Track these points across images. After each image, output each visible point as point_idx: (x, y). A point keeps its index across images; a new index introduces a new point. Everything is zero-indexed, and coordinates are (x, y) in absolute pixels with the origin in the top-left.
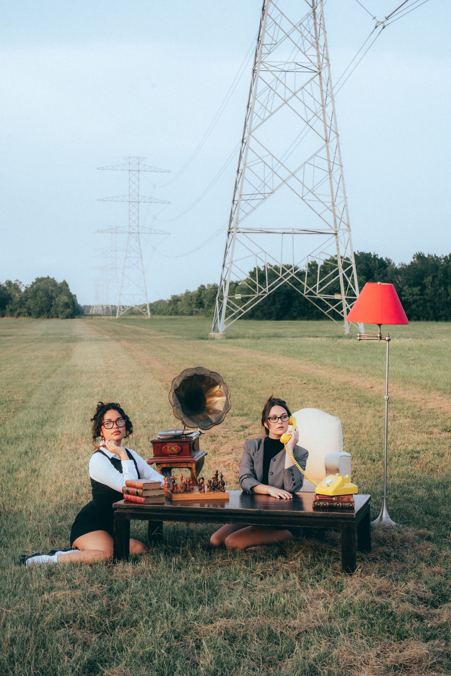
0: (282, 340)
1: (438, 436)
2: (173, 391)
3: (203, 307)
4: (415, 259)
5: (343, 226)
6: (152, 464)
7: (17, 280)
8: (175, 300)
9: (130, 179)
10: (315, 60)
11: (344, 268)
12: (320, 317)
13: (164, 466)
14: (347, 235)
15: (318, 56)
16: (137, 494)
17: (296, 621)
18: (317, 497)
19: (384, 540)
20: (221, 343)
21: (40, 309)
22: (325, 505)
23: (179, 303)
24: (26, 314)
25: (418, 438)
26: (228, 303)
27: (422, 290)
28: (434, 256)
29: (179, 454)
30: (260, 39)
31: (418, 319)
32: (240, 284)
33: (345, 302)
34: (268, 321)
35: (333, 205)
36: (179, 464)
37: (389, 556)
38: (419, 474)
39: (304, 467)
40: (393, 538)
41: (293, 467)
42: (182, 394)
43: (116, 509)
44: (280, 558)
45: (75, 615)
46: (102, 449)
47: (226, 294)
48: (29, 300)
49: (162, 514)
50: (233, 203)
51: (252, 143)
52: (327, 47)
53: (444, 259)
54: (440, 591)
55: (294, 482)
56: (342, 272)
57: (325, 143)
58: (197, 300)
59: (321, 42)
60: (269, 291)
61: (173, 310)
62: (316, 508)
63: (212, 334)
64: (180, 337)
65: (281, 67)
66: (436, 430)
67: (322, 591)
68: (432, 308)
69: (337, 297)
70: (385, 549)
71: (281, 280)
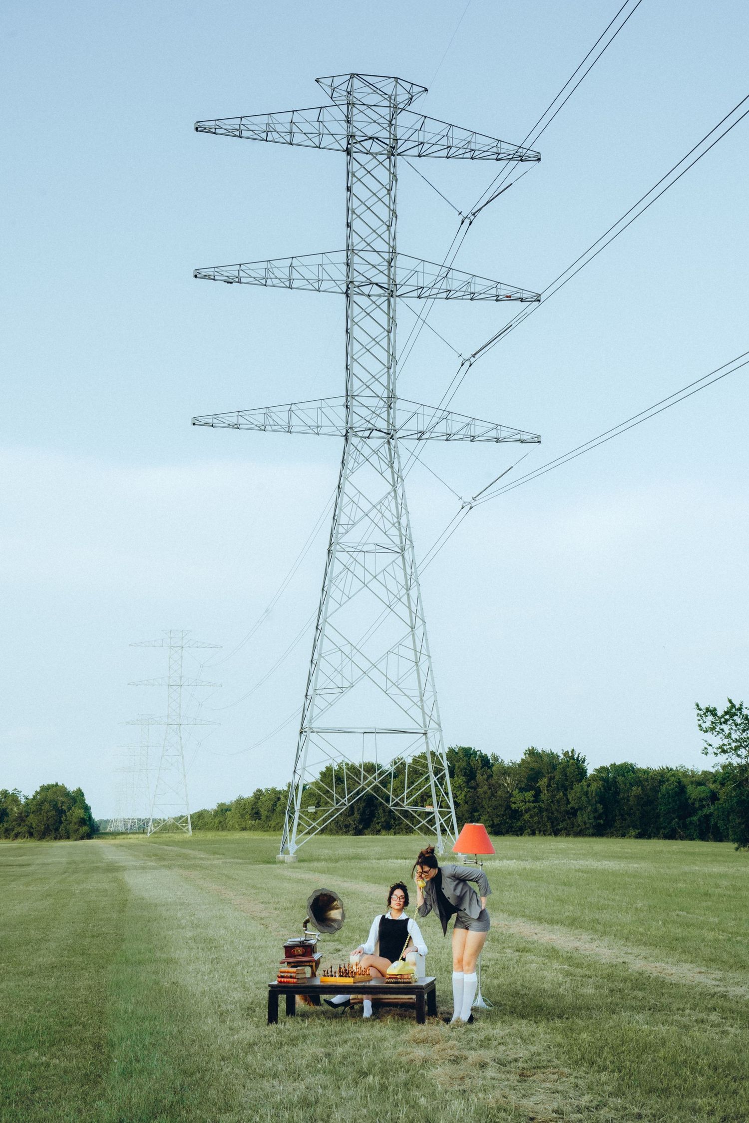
0: (365, 864)
3: (260, 819)
4: (527, 756)
5: (433, 725)
7: (15, 789)
8: (223, 810)
9: (170, 656)
10: (397, 540)
11: (436, 774)
14: (438, 735)
15: (401, 536)
16: (291, 977)
20: (293, 868)
21: (45, 828)
23: (228, 813)
24: (27, 835)
26: (300, 818)
27: (536, 796)
28: (549, 752)
30: (336, 518)
32: (307, 787)
33: (437, 815)
35: (422, 700)
47: (297, 805)
48: (32, 816)
50: (306, 697)
51: (328, 630)
52: (410, 527)
56: (433, 779)
57: (410, 629)
58: (253, 809)
59: (404, 523)
60: (349, 803)
61: (220, 822)
63: (280, 856)
64: (241, 861)
65: (359, 548)
68: (549, 818)
69: (428, 809)
71: (363, 789)
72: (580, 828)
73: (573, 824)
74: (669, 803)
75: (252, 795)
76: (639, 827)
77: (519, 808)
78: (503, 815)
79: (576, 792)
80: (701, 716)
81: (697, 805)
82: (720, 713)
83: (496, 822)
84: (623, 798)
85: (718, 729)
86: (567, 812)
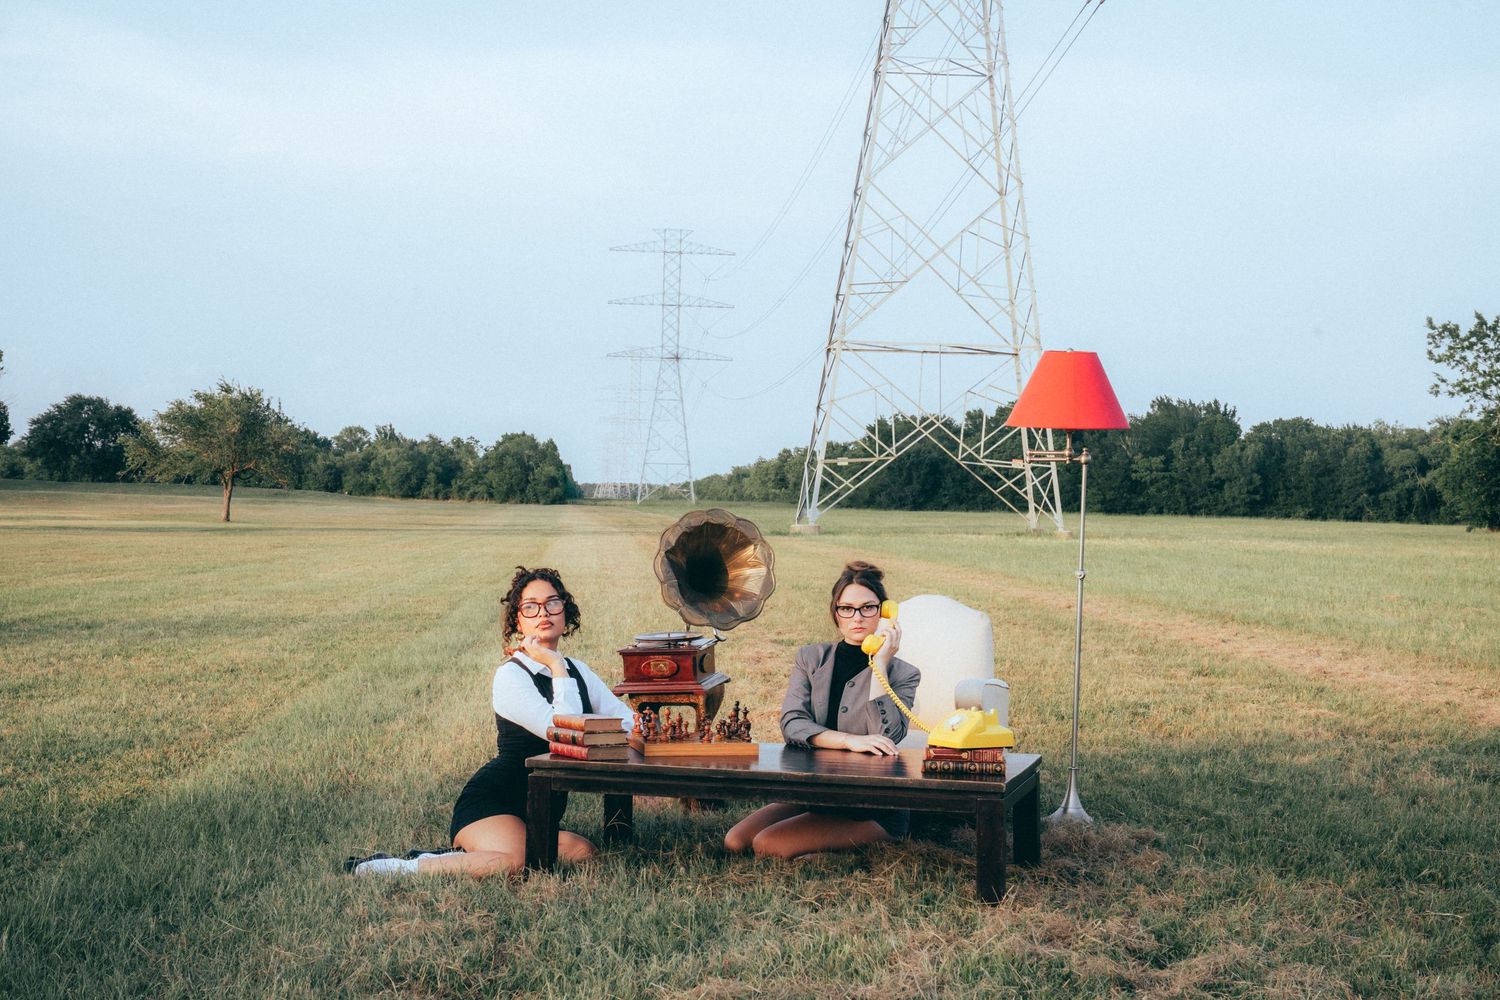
0: (918, 538)
1: (1185, 681)
2: (663, 553)
3: (786, 488)
4: (1156, 408)
5: (1028, 341)
6: (622, 695)
7: (471, 438)
8: (740, 475)
9: (665, 266)
10: (982, 55)
12: (990, 504)
13: (645, 699)
15: (988, 49)
16: (574, 741)
17: (870, 987)
18: (931, 751)
19: (1068, 847)
20: (811, 541)
21: (507, 488)
22: (946, 767)
23: (746, 480)
24: (486, 496)
25: (1146, 683)
26: (825, 472)
27: (1168, 461)
28: (1187, 403)
29: (673, 676)
30: (887, 20)
31: (1160, 512)
32: (851, 448)
33: (1029, 474)
34: (897, 512)
35: (1012, 303)
36: (673, 696)
37: (1074, 874)
38: (1144, 740)
39: (910, 701)
40: (1086, 842)
41: (883, 697)
42: (681, 560)
43: (531, 770)
44: (857, 873)
45: (419, 964)
46: (518, 655)
47: (821, 457)
48: (491, 472)
49: (622, 780)
50: (837, 299)
51: (871, 196)
52: (1004, 33)
53: (1205, 409)
54: (1173, 937)
55: (886, 726)
57: (998, 197)
58: (777, 474)
59: (994, 25)
60: (897, 452)
61: (735, 491)
62: (927, 772)
63: (796, 526)
65: (927, 67)
66: (1183, 673)
67: (932, 933)
68: (1183, 492)
69: (1016, 464)
70: (1068, 862)
71: (919, 433)
72: (1226, 505)
73: (1216, 500)
74: (1358, 472)
75: (776, 456)
76: (1310, 505)
77: (1141, 478)
78: (1119, 488)
79: (1224, 458)
80: (1433, 337)
81: (1397, 475)
82: (1463, 333)
83: (1108, 497)
84: (1291, 466)
85: (1457, 357)
86: (1210, 485)
